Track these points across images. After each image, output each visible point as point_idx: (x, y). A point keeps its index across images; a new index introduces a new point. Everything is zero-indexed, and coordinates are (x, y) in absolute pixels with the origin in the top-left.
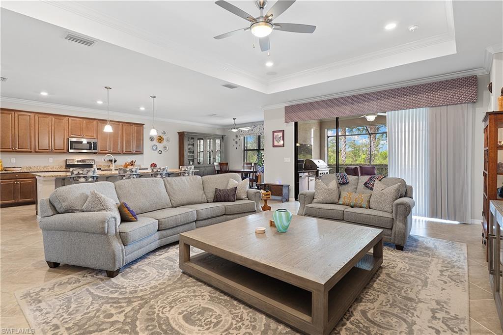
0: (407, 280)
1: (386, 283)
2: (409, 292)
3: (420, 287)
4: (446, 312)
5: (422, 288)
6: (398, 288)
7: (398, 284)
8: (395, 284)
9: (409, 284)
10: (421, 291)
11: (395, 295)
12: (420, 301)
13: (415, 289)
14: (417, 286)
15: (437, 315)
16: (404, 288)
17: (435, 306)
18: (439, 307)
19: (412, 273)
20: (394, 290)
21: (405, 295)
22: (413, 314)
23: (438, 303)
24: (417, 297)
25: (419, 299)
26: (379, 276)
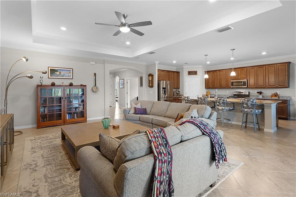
0: (56, 172)
1: (65, 165)
2: (51, 167)
3: (47, 173)
4: (31, 169)
5: (46, 173)
6: (57, 166)
7: (59, 167)
8: (60, 167)
9: (54, 171)
10: (45, 171)
11: (56, 162)
12: (44, 166)
13: (49, 171)
14: (49, 173)
15: (35, 165)
16: (54, 168)
17: (37, 169)
18: (35, 169)
19: (57, 179)
20: (58, 164)
21: (52, 165)
22: (45, 161)
23: (36, 170)
24: (46, 167)
25: (45, 167)
26: (71, 165)
